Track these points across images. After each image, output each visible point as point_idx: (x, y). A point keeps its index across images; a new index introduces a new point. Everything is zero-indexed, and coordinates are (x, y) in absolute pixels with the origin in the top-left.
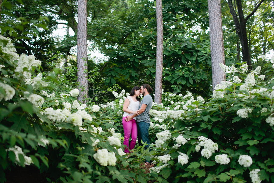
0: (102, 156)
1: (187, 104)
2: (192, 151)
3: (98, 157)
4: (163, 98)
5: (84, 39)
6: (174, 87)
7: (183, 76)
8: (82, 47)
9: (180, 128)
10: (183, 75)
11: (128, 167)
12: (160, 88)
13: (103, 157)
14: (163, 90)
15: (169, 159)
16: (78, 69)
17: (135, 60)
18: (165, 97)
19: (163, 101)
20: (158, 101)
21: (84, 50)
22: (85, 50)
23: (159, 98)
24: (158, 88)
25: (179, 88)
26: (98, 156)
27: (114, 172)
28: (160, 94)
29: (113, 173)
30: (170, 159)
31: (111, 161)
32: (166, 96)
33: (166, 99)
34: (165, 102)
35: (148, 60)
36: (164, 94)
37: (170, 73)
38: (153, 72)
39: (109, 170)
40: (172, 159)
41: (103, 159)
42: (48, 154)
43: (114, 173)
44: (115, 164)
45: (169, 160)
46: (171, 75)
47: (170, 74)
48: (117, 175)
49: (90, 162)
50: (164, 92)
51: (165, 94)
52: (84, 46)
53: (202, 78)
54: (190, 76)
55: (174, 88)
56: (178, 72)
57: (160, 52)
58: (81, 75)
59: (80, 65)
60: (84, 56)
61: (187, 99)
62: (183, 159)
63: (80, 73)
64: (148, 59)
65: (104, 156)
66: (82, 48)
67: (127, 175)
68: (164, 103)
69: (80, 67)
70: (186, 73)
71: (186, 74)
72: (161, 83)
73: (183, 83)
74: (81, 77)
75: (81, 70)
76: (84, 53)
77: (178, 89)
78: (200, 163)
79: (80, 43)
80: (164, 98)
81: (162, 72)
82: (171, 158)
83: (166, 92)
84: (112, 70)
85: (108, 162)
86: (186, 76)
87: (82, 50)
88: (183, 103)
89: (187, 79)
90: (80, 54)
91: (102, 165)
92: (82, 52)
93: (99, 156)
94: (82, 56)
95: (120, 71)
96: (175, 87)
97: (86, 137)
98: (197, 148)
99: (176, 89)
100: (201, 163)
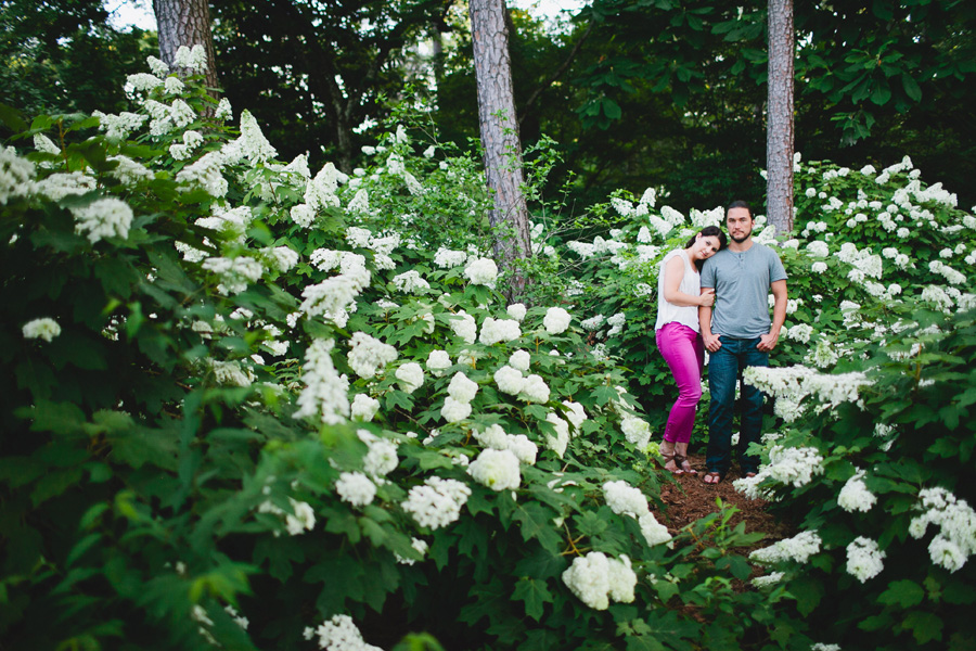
0: (590, 581)
1: (892, 208)
2: (896, 538)
3: (578, 586)
4: (799, 187)
5: (495, 9)
6: (843, 118)
7: (878, 71)
8: (489, 41)
9: (856, 438)
10: (878, 68)
11: (675, 601)
12: (786, 157)
13: (593, 584)
14: (798, 156)
15: (815, 549)
16: (485, 126)
17: (690, 24)
18: (806, 181)
19: (800, 198)
20: (780, 204)
21: (498, 51)
22: (502, 51)
23: (782, 193)
24: (778, 159)
25: (863, 122)
26: (577, 582)
27: (631, 626)
28: (785, 181)
29: (629, 632)
30: (818, 551)
31: (618, 589)
32: (809, 179)
33: (811, 192)
34: (808, 202)
35: (739, 18)
36: (804, 172)
37: (825, 66)
38: (758, 62)
39: (615, 620)
40: (827, 547)
41: (593, 590)
42: (426, 584)
43: (632, 631)
44: (630, 598)
45: (817, 555)
46: (829, 73)
47: (825, 70)
48: (639, 637)
49: (554, 597)
50: (804, 161)
51: (806, 169)
52: (497, 39)
53: (957, 75)
54: (908, 71)
55: (844, 121)
56: (857, 61)
57: (782, 17)
58: (497, 147)
59: (489, 112)
60: (498, 74)
61: (894, 185)
62: (864, 560)
63: (490, 140)
64: (737, 15)
65: (597, 582)
66: (492, 48)
67: (673, 632)
68: (805, 207)
69: (488, 118)
70: (888, 59)
71: (891, 65)
72: (788, 138)
73: (880, 99)
74: (496, 154)
75: (494, 130)
76: (500, 64)
77: (859, 128)
78: (924, 587)
79: (482, 28)
80: (804, 188)
81: (791, 95)
82: (821, 547)
83: (811, 163)
84: (605, 70)
85: (609, 595)
86: (889, 72)
87: (490, 56)
88: (876, 205)
89: (895, 85)
90: (487, 69)
91: (591, 606)
92: (492, 64)
93: (581, 582)
94: (494, 75)
95: (634, 69)
96: (847, 119)
97: (536, 522)
98: (917, 528)
99: (851, 126)
100: (928, 588)
